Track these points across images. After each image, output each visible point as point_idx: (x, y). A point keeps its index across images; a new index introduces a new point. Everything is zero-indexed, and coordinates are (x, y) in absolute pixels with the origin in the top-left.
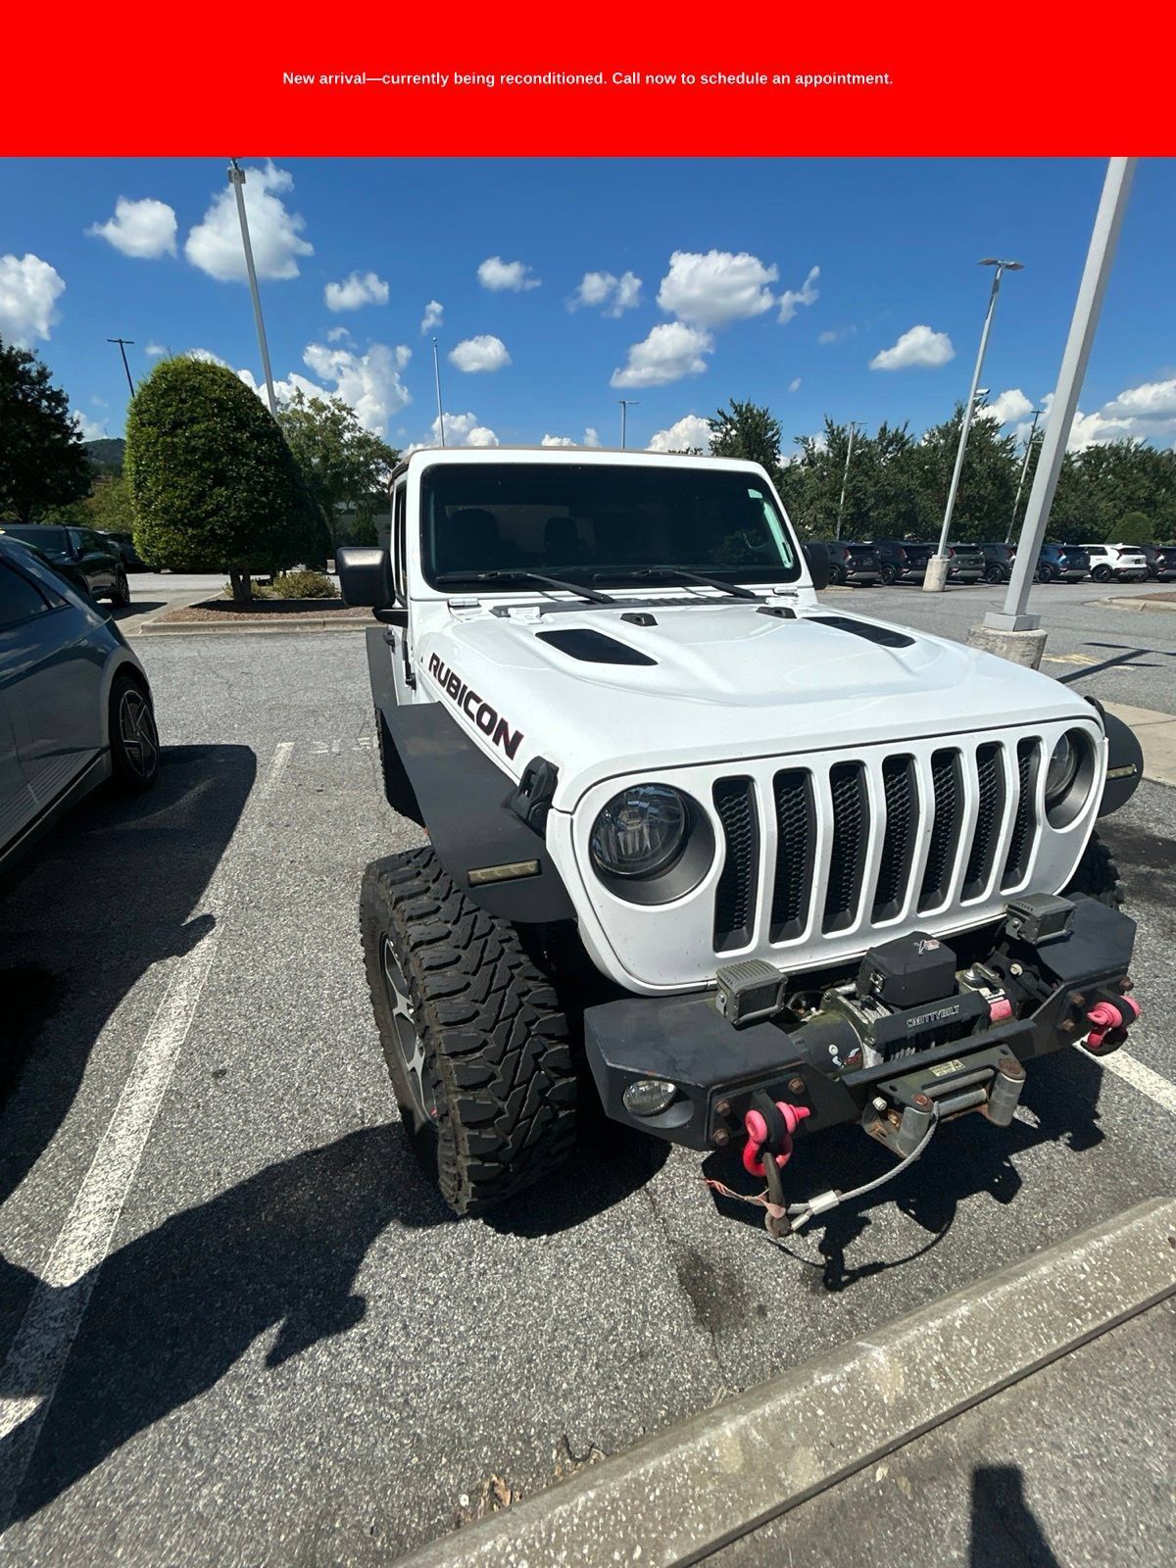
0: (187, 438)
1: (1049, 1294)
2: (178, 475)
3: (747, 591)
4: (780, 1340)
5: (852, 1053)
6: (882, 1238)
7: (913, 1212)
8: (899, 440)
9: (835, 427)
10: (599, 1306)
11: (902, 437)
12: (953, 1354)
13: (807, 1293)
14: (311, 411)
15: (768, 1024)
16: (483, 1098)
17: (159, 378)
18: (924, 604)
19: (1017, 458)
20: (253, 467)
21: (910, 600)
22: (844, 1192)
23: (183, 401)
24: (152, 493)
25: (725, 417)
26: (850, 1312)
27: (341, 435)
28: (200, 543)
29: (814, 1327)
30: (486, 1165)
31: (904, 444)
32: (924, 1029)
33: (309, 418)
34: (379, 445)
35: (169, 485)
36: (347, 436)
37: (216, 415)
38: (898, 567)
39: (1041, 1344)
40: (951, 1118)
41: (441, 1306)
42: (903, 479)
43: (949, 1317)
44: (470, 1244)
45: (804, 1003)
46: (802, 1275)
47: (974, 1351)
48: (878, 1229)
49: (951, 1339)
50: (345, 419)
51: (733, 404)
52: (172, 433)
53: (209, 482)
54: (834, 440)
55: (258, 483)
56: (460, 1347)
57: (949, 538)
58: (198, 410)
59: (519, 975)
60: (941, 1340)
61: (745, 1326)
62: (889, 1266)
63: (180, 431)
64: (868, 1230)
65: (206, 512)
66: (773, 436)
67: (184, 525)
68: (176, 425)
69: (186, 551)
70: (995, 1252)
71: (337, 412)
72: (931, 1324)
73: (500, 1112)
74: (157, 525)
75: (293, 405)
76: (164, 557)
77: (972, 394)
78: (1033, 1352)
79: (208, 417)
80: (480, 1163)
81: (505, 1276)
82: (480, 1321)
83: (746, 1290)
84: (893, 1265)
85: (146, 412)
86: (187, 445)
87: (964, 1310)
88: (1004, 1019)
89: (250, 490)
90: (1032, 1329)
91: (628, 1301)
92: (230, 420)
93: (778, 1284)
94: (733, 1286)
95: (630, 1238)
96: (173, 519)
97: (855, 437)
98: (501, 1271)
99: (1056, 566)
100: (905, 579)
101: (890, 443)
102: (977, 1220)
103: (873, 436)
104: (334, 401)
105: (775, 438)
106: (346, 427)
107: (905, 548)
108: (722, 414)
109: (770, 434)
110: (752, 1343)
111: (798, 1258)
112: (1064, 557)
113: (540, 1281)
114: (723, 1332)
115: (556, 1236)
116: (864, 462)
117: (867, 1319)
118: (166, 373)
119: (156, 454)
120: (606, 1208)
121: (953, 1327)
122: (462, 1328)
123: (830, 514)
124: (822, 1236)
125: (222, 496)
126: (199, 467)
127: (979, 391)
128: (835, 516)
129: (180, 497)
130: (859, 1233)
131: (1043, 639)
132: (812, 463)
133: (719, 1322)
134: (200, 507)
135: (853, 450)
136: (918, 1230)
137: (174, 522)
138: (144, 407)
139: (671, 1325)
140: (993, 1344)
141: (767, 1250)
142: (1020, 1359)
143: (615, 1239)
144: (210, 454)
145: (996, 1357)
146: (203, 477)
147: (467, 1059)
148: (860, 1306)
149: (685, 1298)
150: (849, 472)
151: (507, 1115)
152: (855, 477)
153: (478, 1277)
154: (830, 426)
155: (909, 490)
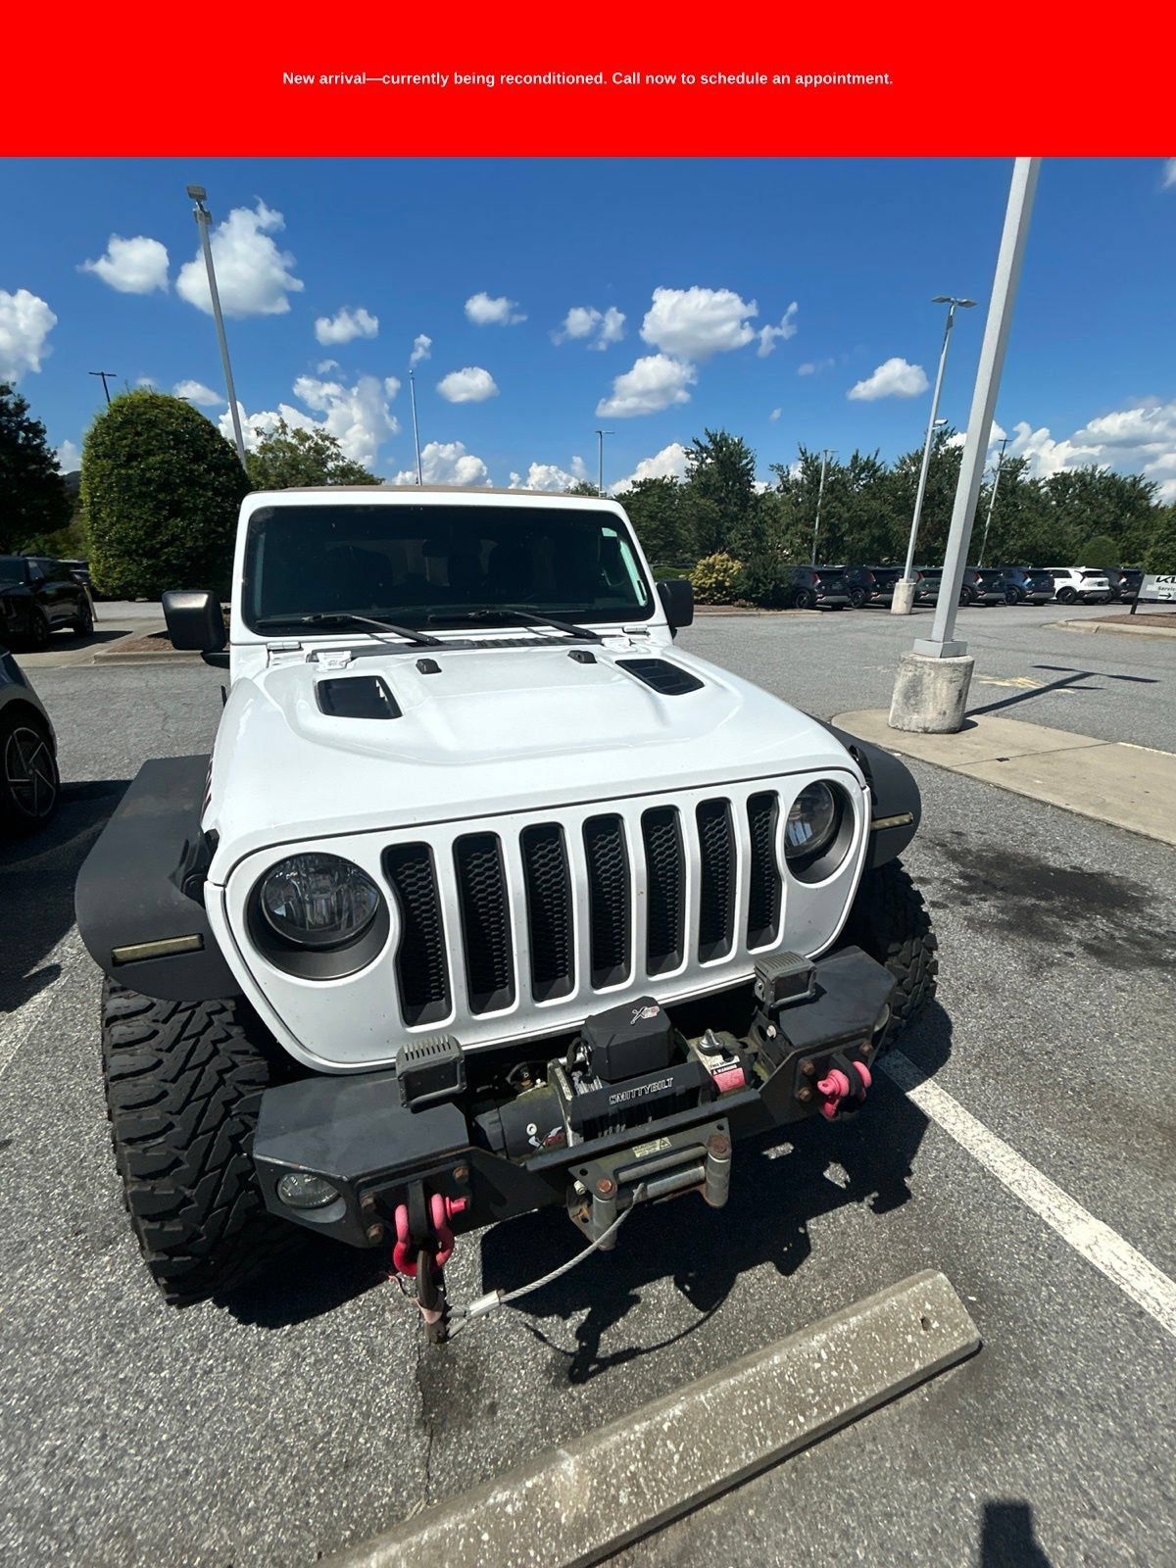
0: (142, 470)
1: (776, 1387)
2: (133, 506)
3: (587, 631)
4: (502, 1443)
5: (554, 1132)
6: (647, 1319)
7: (688, 1288)
8: (870, 467)
9: (808, 455)
10: (320, 1408)
11: (874, 465)
12: (652, 1462)
13: (547, 1387)
14: (294, 441)
15: (451, 1105)
16: (165, 1188)
17: (115, 411)
18: (888, 627)
19: (986, 485)
20: (209, 498)
21: (876, 623)
22: (508, 1291)
23: (138, 434)
24: (107, 524)
25: (700, 445)
26: (586, 1408)
27: (324, 464)
28: (154, 574)
29: (542, 1427)
30: (175, 1259)
31: (876, 471)
32: (628, 1106)
33: (293, 448)
34: (362, 473)
35: (122, 516)
36: (331, 465)
37: (173, 448)
38: (867, 591)
39: (754, 1447)
40: (665, 1199)
41: (151, 1412)
42: (874, 504)
43: (658, 1418)
44: (206, 1337)
45: (526, 1075)
46: (549, 1366)
47: (676, 1457)
48: (646, 1308)
49: (655, 1445)
50: (328, 448)
51: (708, 434)
52: (126, 464)
53: (165, 513)
54: (808, 467)
55: (216, 514)
56: (154, 1459)
57: (914, 563)
58: (154, 442)
59: (224, 1049)
60: (643, 1446)
61: (469, 1427)
62: (643, 1352)
63: (135, 464)
64: (635, 1310)
65: (162, 543)
66: (748, 464)
67: (138, 555)
68: (131, 457)
69: (141, 581)
70: (760, 1332)
71: (320, 441)
72: (637, 1427)
73: (186, 1201)
74: (112, 556)
75: (276, 436)
76: (118, 587)
77: (931, 424)
78: (743, 1456)
79: (163, 449)
80: (166, 1258)
81: (231, 1374)
82: (187, 1427)
83: (484, 1384)
84: (648, 1351)
85: (101, 444)
86: (142, 477)
87: (677, 1410)
88: (736, 1089)
89: (207, 521)
90: (748, 1430)
91: (353, 1402)
92: (186, 453)
93: (520, 1377)
94: (471, 1380)
95: (379, 1326)
96: (128, 551)
97: (828, 464)
98: (228, 1368)
99: (1021, 589)
100: (874, 602)
101: (863, 470)
102: (753, 1295)
103: (845, 463)
104: (316, 431)
105: (749, 466)
106: (329, 456)
107: (874, 572)
108: (697, 443)
109: (745, 462)
110: (470, 1448)
111: (550, 1345)
112: (1029, 580)
113: (266, 1380)
114: (443, 1435)
115: (301, 1326)
116: (838, 487)
117: (602, 1416)
118: (122, 407)
119: (110, 487)
120: (364, 1290)
121: (660, 1430)
122: (164, 1437)
123: (806, 538)
124: (584, 1318)
125: (177, 527)
126: (155, 498)
127: (937, 422)
128: (811, 541)
129: (134, 528)
130: (623, 1314)
131: (970, 666)
132: (787, 490)
133: (442, 1424)
134: (154, 538)
135: (826, 477)
136: (687, 1309)
137: (128, 553)
138: (99, 440)
139: (390, 1429)
140: (699, 1449)
141: (521, 1336)
142: (727, 1465)
143: (363, 1328)
144: (166, 486)
145: (699, 1464)
146: (158, 508)
147: (147, 1145)
148: (599, 1400)
149: (416, 1396)
150: (823, 498)
151: (195, 1205)
152: (829, 502)
153: (202, 1376)
154: (803, 454)
155: (882, 516)
